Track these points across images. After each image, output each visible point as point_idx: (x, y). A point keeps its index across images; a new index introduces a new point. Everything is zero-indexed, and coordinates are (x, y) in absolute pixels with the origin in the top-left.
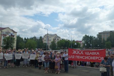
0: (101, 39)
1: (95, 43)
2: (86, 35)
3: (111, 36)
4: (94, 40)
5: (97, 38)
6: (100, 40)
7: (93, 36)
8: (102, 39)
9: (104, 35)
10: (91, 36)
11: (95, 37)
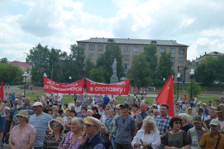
0: (83, 59)
1: (64, 71)
2: (39, 46)
3: (107, 53)
4: (62, 61)
5: (71, 55)
6: (80, 62)
7: (60, 51)
8: (85, 61)
9: (92, 50)
10: (53, 50)
11: (65, 54)
